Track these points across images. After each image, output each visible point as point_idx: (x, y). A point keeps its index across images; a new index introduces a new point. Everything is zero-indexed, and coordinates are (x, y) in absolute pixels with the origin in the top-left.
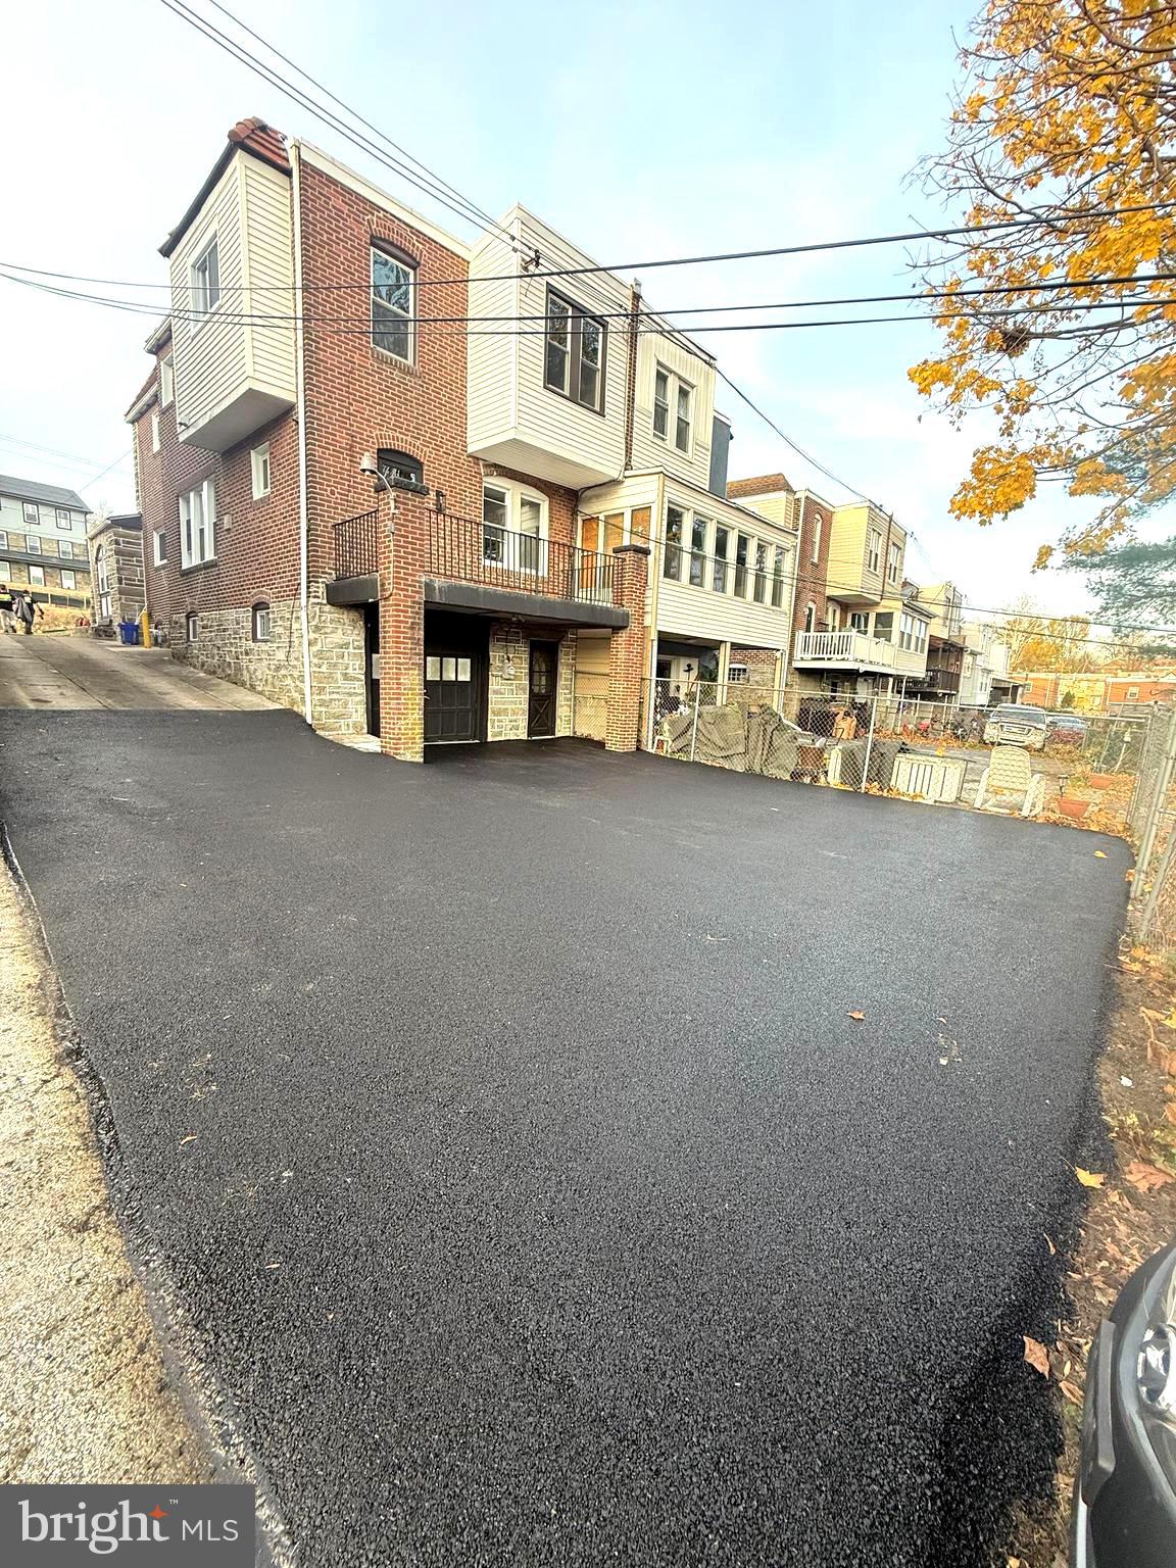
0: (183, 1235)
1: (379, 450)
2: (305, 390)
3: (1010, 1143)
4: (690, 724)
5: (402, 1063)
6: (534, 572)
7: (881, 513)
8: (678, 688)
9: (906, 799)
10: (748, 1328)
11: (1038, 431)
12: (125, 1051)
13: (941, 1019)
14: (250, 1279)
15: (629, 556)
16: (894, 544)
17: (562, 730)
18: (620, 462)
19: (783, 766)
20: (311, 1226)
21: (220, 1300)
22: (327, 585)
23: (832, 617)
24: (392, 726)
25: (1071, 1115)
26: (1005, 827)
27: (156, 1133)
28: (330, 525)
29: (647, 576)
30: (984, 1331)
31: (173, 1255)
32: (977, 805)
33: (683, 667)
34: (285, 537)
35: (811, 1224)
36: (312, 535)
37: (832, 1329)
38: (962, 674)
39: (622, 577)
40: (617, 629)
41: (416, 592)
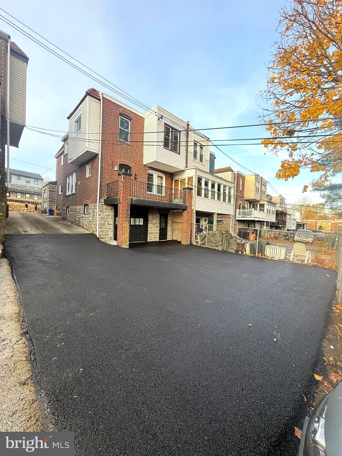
0: (51, 387)
1: (120, 164)
2: (101, 150)
3: (294, 365)
4: (206, 236)
5: (116, 337)
6: (161, 195)
7: (259, 177)
8: (202, 226)
9: (269, 258)
10: (210, 420)
11: (300, 155)
12: (40, 333)
13: (275, 326)
14: (69, 401)
15: (187, 190)
16: (263, 185)
17: (169, 238)
18: (184, 166)
19: (233, 249)
20: (87, 385)
21: (60, 406)
22: (104, 199)
23: (247, 205)
24: (120, 238)
25: (313, 357)
26: (299, 267)
27: (46, 356)
28: (106, 184)
29: (192, 195)
30: (282, 424)
31: (48, 393)
32: (291, 260)
33: (204, 220)
34: (94, 187)
35: (231, 389)
36: (101, 186)
37: (235, 422)
38: (287, 221)
39: (185, 196)
40: (184, 210)
41: (128, 201)
